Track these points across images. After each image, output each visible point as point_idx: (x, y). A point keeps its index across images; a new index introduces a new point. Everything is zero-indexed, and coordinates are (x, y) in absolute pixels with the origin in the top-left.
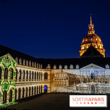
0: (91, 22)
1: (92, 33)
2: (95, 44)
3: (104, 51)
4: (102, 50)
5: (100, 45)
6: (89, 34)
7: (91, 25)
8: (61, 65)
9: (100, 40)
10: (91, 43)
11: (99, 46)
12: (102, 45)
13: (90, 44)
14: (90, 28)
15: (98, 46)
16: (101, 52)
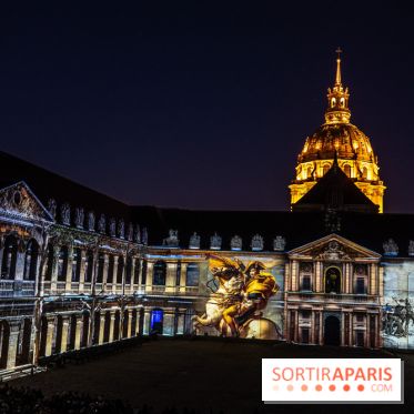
0: (338, 80)
1: (340, 118)
2: (351, 163)
3: (382, 188)
4: (373, 187)
5: (368, 165)
6: (328, 122)
7: (338, 89)
8: (219, 235)
9: (370, 150)
10: (335, 158)
11: (365, 169)
12: (376, 169)
13: (332, 161)
14: (334, 100)
15: (359, 170)
16: (371, 192)
